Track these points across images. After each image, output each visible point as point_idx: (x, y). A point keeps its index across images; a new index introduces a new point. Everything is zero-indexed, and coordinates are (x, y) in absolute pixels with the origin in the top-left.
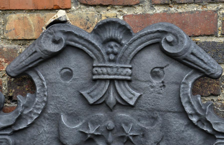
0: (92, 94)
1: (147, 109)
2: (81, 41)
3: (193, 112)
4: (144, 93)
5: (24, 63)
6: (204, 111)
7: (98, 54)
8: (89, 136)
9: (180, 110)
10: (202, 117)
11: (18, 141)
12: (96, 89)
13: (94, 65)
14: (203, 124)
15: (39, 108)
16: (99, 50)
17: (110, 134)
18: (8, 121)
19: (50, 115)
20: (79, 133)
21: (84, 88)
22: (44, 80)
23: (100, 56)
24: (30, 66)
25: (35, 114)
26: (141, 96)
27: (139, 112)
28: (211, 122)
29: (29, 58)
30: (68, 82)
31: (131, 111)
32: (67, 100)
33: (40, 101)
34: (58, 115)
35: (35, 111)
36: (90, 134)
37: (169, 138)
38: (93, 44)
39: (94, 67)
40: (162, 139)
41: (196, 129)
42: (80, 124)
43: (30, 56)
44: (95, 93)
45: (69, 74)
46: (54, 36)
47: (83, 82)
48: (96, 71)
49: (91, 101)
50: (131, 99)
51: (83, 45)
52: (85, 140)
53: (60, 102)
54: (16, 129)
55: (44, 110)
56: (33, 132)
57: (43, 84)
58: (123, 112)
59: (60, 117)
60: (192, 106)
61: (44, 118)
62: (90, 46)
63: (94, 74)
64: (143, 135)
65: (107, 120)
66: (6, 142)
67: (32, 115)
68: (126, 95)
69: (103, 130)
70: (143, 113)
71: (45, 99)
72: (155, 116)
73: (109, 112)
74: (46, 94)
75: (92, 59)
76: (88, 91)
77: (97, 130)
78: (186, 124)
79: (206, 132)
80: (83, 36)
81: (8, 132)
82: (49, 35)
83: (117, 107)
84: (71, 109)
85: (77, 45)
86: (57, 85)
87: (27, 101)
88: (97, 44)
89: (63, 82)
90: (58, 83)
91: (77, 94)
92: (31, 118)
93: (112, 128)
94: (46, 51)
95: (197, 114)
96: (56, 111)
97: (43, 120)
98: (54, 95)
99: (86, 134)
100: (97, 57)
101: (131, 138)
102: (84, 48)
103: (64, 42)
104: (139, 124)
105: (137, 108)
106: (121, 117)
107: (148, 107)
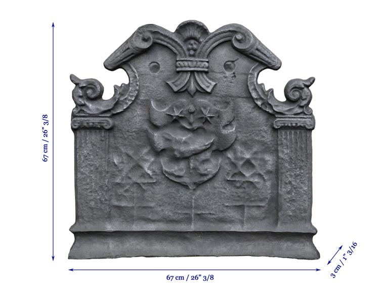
0: (176, 83)
1: (222, 95)
2: (166, 39)
3: (258, 97)
4: (219, 83)
5: (119, 58)
6: (267, 96)
7: (180, 51)
8: (174, 118)
9: (248, 96)
10: (265, 101)
11: (116, 123)
12: (179, 79)
13: (178, 59)
14: (266, 107)
15: (133, 96)
16: (181, 47)
17: (192, 116)
18: (108, 106)
19: (142, 101)
20: (166, 116)
21: (169, 79)
22: (136, 72)
23: (182, 52)
24: (124, 60)
25: (129, 100)
26: (216, 84)
27: (215, 98)
28: (272, 105)
29: (123, 54)
30: (156, 74)
31: (208, 97)
32: (156, 89)
33: (133, 89)
34: (148, 101)
35: (130, 98)
36: (175, 116)
37: (239, 119)
38: (176, 42)
39: (177, 61)
40: (233, 119)
41: (260, 111)
42: (167, 108)
43: (124, 52)
44: (178, 82)
45: (156, 68)
46: (144, 35)
47: (169, 73)
48: (179, 64)
49: (176, 89)
50: (208, 87)
51: (168, 43)
52: (171, 121)
53: (149, 90)
54: (115, 112)
55: (137, 97)
56: (128, 115)
57: (136, 76)
58: (202, 98)
59: (151, 102)
60: (257, 92)
61: (137, 103)
62: (174, 44)
63: (177, 67)
64: (218, 117)
65: (188, 105)
66: (107, 123)
67: (127, 101)
68: (204, 84)
69: (185, 113)
70: (218, 99)
71: (137, 88)
72: (228, 100)
73: (190, 98)
74: (138, 83)
75: (175, 54)
76: (172, 81)
77: (181, 113)
78: (252, 107)
79: (268, 112)
80: (168, 35)
81: (108, 115)
82: (139, 34)
83: (197, 94)
84: (159, 96)
85: (162, 43)
86: (147, 76)
87: (123, 90)
88: (179, 42)
89: (152, 74)
90: (147, 75)
91: (163, 84)
92: (127, 103)
93: (193, 111)
94: (137, 47)
95: (261, 99)
96: (147, 98)
97: (136, 105)
98: (144, 85)
99: (172, 116)
100: (180, 53)
101: (208, 119)
102: (169, 45)
103: (152, 40)
104: (215, 108)
105: (213, 94)
106: (200, 102)
107: (223, 93)
